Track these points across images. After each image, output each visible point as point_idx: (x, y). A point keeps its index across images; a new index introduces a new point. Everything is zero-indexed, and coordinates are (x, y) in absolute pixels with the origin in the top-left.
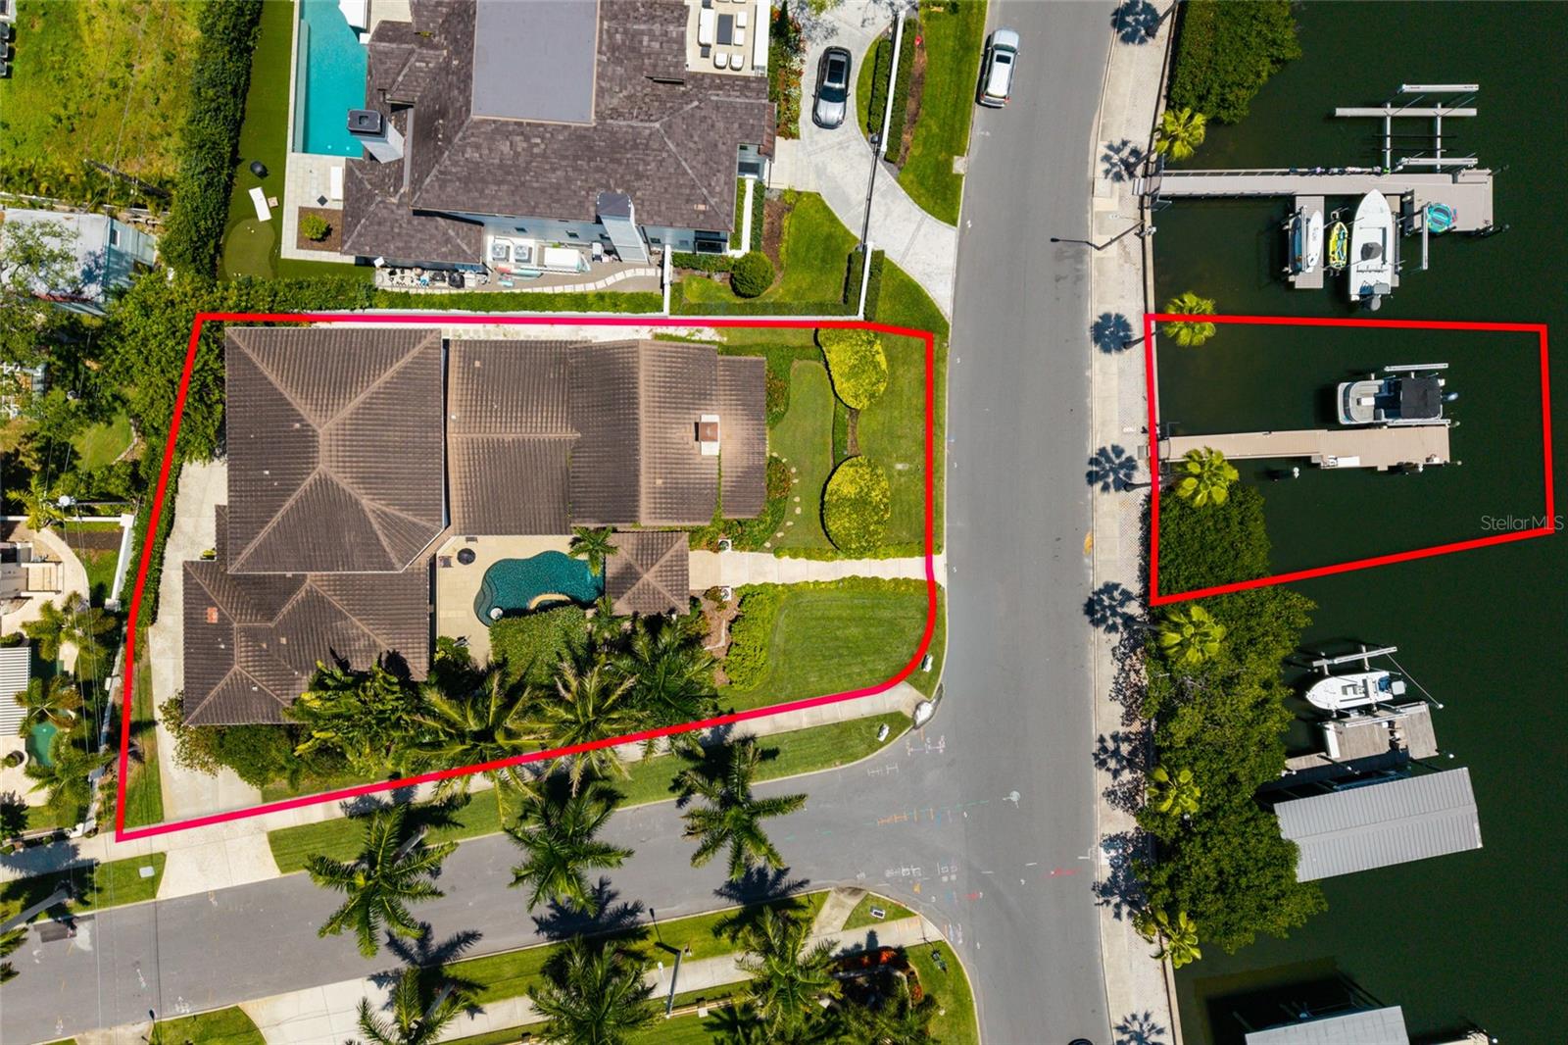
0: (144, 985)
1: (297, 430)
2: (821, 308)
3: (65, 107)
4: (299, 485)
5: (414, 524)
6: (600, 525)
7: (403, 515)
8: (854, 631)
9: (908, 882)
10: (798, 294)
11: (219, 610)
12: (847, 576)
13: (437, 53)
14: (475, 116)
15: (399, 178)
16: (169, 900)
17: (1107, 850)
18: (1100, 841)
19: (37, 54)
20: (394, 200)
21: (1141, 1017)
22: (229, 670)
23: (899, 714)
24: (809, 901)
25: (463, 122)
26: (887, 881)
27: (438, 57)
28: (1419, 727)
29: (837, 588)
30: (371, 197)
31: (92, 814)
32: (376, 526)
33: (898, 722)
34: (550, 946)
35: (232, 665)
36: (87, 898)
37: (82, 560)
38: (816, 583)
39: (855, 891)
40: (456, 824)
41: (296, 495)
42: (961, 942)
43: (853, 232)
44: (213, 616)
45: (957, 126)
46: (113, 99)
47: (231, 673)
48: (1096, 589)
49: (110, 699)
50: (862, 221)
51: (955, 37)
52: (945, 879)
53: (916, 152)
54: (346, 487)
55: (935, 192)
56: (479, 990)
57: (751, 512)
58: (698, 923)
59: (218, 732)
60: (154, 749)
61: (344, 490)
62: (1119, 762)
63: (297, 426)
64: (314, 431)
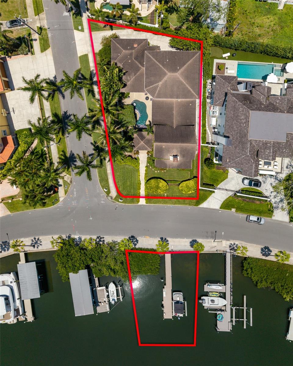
0: (55, 27)
1: (177, 68)
2: (202, 179)
3: (249, 13)
4: (165, 68)
5: (155, 93)
6: (154, 132)
7: (157, 91)
8: (128, 183)
9: (73, 194)
10: (205, 173)
11: (137, 47)
12: (141, 182)
13: (265, 102)
14: (250, 111)
15: (234, 90)
16: (74, 32)
17: (78, 238)
18: (81, 236)
19: (261, 7)
20: (229, 89)
21: (41, 243)
22: (123, 49)
23: (110, 193)
24: (69, 172)
25: (249, 108)
26: (73, 189)
27: (264, 102)
28: (104, 309)
29: (138, 180)
30: (229, 83)
31: (93, 16)
32: (155, 85)
33: (108, 193)
34: (61, 115)
35: (124, 50)
36: (74, 15)
37: (148, 15)
38: (140, 175)
39: (71, 182)
40: (88, 94)
41: (162, 67)
42: (59, 205)
43: (219, 186)
44: (135, 46)
45: (243, 210)
46: (250, 23)
47: (123, 50)
48: (137, 238)
49: (118, 21)
50: (221, 188)
51: (263, 210)
52: (73, 202)
53: (237, 200)
54: (164, 79)
55: (228, 204)
56: (52, 99)
57: (156, 165)
58: (65, 147)
59: (110, 46)
60: (106, 30)
61: (163, 78)
62: (98, 241)
63: (178, 68)
64: (177, 72)
